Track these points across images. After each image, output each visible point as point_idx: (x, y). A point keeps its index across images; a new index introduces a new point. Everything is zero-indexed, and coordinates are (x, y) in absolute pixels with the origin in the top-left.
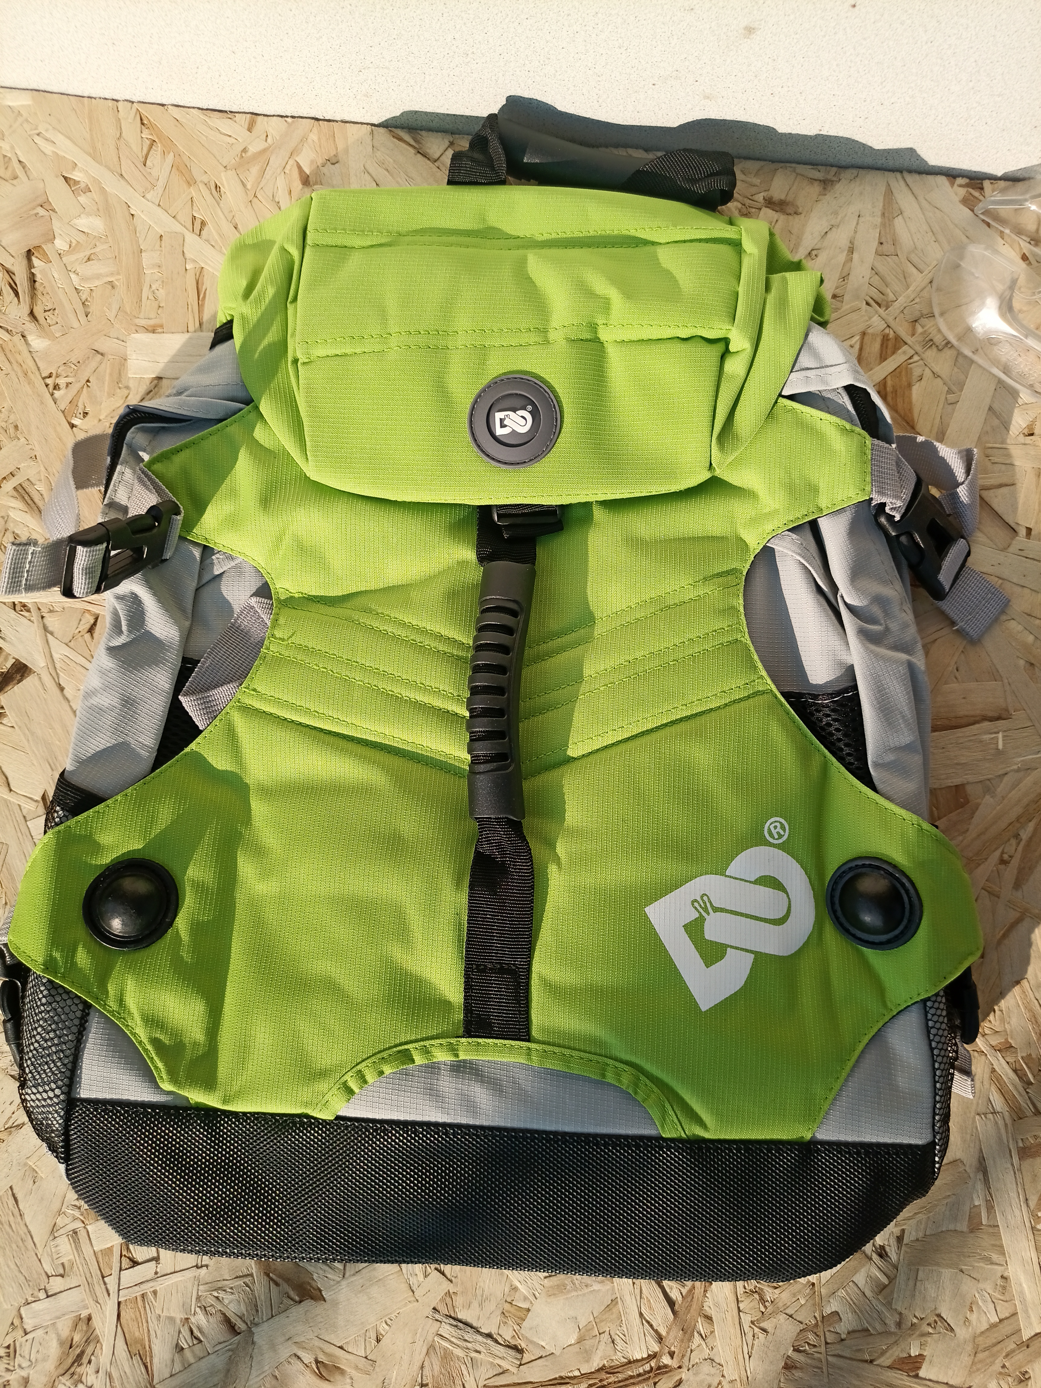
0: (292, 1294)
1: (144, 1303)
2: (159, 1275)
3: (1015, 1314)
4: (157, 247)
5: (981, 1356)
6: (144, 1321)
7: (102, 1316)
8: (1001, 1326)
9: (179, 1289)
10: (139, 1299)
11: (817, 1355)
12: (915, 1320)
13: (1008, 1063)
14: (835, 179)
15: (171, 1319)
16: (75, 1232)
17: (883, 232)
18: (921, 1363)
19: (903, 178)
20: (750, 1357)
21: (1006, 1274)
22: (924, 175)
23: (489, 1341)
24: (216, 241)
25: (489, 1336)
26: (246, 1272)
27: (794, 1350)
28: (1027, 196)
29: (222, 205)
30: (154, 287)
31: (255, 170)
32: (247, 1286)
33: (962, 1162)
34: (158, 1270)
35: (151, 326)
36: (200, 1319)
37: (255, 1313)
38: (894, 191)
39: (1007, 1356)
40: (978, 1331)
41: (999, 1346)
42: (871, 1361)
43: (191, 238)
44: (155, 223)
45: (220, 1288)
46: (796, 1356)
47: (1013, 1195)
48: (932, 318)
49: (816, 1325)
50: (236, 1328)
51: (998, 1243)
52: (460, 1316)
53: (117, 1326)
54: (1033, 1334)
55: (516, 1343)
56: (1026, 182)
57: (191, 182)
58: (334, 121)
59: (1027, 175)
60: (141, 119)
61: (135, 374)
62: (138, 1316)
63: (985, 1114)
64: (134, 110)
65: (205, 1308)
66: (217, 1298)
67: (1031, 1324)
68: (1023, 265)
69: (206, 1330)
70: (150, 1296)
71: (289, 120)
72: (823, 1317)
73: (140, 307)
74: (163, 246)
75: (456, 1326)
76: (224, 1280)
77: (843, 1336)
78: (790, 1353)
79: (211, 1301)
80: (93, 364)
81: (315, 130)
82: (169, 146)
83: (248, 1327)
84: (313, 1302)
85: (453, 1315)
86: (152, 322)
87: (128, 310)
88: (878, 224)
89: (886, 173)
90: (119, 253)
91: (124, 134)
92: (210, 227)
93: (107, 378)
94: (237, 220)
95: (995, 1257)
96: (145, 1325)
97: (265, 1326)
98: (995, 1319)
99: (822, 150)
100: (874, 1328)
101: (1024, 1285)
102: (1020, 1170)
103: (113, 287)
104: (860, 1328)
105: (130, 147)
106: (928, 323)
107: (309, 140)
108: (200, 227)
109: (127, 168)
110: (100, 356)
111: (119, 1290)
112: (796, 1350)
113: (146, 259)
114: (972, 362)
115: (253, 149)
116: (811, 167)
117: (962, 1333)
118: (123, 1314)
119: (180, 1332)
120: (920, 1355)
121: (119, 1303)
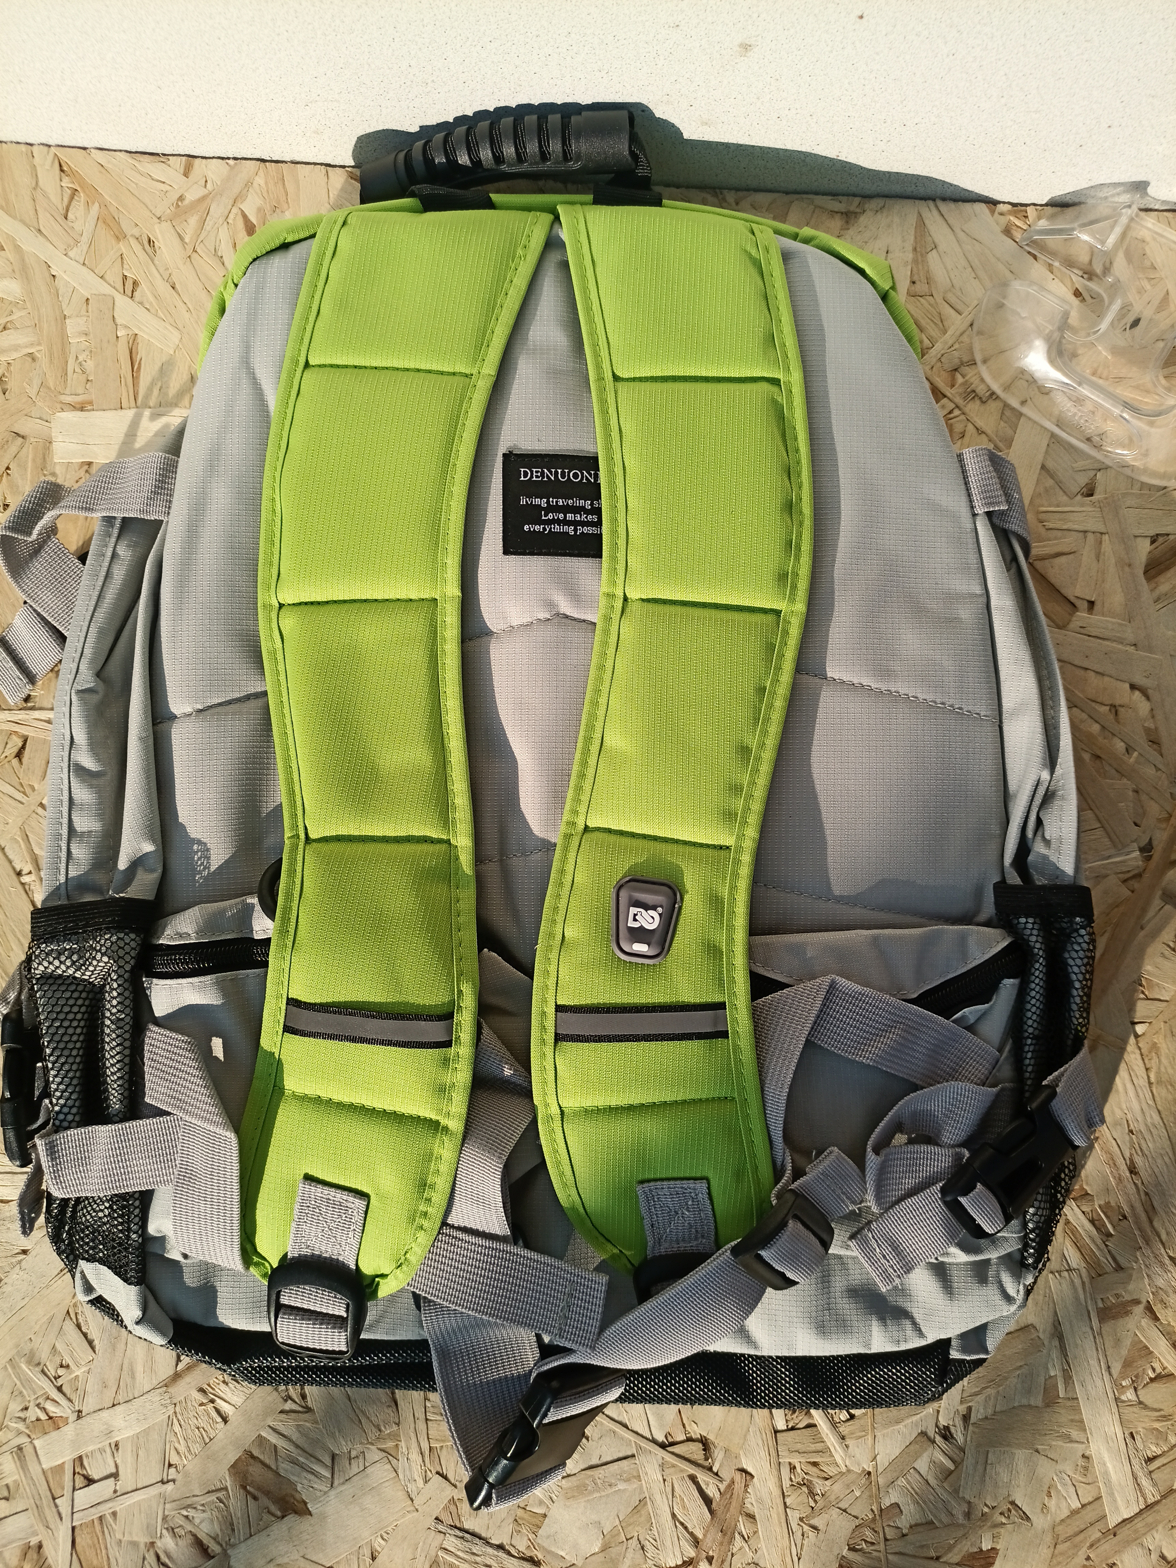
0: (273, 1508)
1: (102, 1528)
2: (118, 1494)
3: (1099, 1498)
4: (83, 312)
5: (1061, 1547)
6: (103, 1547)
7: (54, 1543)
8: (1083, 1512)
9: (142, 1509)
10: (96, 1522)
11: (875, 1554)
12: (986, 1510)
13: (1083, 1212)
14: (858, 210)
15: (134, 1544)
16: (20, 1448)
17: (915, 270)
18: (994, 1558)
19: (937, 207)
20: (799, 1559)
21: (1087, 1453)
22: (960, 203)
23: (501, 1554)
24: (151, 304)
25: (501, 1547)
26: (219, 1486)
27: (849, 1549)
28: (1076, 225)
29: (156, 262)
30: (81, 358)
31: (193, 221)
32: (221, 1501)
33: (1034, 1327)
34: (118, 1488)
35: (79, 403)
36: (167, 1543)
37: (230, 1532)
38: (926, 222)
39: (1091, 1546)
40: (1058, 1520)
41: (1082, 1536)
42: (938, 1558)
43: (122, 301)
44: (80, 284)
45: (189, 1506)
46: (851, 1556)
47: (1093, 1362)
48: (973, 367)
49: (874, 1520)
50: (210, 1551)
51: (1077, 1417)
52: (466, 1526)
53: (72, 1554)
54: (1120, 1520)
55: (532, 1554)
56: (1077, 208)
57: (120, 236)
58: (282, 162)
59: (1077, 200)
60: (60, 166)
61: (61, 458)
62: (96, 1542)
63: (1059, 1272)
64: (51, 155)
65: (173, 1529)
66: (187, 1517)
67: (1117, 1509)
68: (1075, 301)
69: (175, 1556)
70: (109, 1518)
71: (231, 162)
72: (881, 1510)
73: (66, 381)
74: (90, 310)
75: (462, 1538)
76: (194, 1496)
77: (905, 1531)
78: (845, 1552)
79: (181, 1521)
80: (13, 449)
81: (261, 173)
82: (94, 194)
83: (223, 1549)
84: (297, 1517)
85: (458, 1525)
86: (79, 399)
87: (51, 385)
88: (910, 260)
89: (917, 202)
90: (39, 320)
91: (41, 183)
92: (144, 286)
93: (30, 464)
94: (174, 278)
95: (1075, 1434)
96: (104, 1551)
97: (243, 1547)
98: (1075, 1505)
99: (842, 178)
100: (940, 1521)
101: (1108, 1465)
102: (1100, 1334)
103: (34, 360)
104: (924, 1521)
105: (48, 198)
106: (970, 372)
107: (255, 184)
108: (130, 287)
109: (46, 222)
110: (20, 439)
111: (73, 1513)
112: (852, 1549)
113: (72, 327)
114: (1021, 414)
115: (190, 197)
116: (830, 198)
117: (1040, 1521)
118: (78, 1540)
119: (144, 1559)
120: (992, 1549)
121: (73, 1528)
